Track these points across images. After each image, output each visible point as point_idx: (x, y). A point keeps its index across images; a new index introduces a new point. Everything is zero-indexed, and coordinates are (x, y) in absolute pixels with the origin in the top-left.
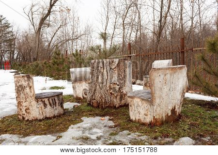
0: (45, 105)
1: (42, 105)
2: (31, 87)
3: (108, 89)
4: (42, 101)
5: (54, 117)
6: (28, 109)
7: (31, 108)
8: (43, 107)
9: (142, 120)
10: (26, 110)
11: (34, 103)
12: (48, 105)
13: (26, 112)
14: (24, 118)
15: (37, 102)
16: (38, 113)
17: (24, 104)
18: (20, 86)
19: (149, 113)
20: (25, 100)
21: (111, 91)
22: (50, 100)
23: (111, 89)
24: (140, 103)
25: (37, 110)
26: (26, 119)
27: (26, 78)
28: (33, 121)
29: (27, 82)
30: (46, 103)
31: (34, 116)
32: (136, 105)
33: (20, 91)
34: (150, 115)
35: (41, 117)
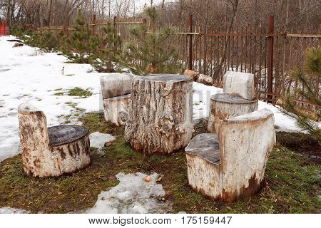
0: (63, 155)
1: (59, 155)
2: (42, 129)
3: (157, 126)
4: (58, 149)
5: (77, 171)
6: (39, 161)
7: (42, 160)
8: (60, 158)
9: (206, 192)
10: (34, 162)
11: (47, 152)
12: (68, 156)
13: (35, 165)
14: (31, 173)
15: (52, 151)
16: (52, 167)
17: (33, 153)
18: (28, 126)
19: (217, 183)
20: (33, 147)
21: (161, 130)
22: (71, 147)
23: (160, 126)
24: (203, 166)
25: (52, 162)
26: (35, 175)
27: (35, 116)
28: (45, 178)
29: (37, 122)
30: (65, 152)
31: (46, 170)
32: (197, 167)
33: (26, 134)
34: (218, 186)
35: (57, 173)
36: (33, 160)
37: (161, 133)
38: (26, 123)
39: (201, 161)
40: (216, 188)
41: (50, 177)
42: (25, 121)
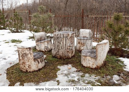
0: (39, 62)
2: (31, 54)
3: (67, 49)
4: (37, 60)
5: (43, 68)
6: (30, 66)
7: (31, 65)
8: (38, 64)
9: (91, 67)
10: (28, 67)
11: (33, 62)
12: (40, 62)
14: (27, 71)
15: (35, 61)
16: (35, 67)
17: (27, 63)
18: (25, 54)
20: (28, 61)
22: (41, 59)
26: (29, 71)
27: (28, 49)
28: (33, 72)
29: (29, 51)
30: (39, 61)
31: (33, 69)
32: (88, 60)
33: (24, 56)
34: (95, 64)
35: (37, 69)
36: (28, 66)
37: (68, 51)
38: (24, 52)
39: (89, 58)
40: (95, 65)
41: (35, 71)
42: (23, 52)
